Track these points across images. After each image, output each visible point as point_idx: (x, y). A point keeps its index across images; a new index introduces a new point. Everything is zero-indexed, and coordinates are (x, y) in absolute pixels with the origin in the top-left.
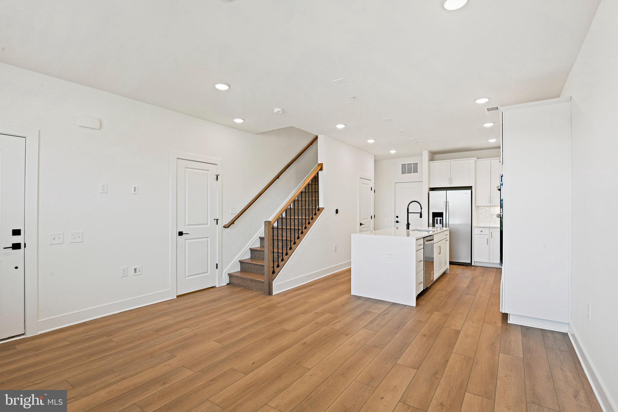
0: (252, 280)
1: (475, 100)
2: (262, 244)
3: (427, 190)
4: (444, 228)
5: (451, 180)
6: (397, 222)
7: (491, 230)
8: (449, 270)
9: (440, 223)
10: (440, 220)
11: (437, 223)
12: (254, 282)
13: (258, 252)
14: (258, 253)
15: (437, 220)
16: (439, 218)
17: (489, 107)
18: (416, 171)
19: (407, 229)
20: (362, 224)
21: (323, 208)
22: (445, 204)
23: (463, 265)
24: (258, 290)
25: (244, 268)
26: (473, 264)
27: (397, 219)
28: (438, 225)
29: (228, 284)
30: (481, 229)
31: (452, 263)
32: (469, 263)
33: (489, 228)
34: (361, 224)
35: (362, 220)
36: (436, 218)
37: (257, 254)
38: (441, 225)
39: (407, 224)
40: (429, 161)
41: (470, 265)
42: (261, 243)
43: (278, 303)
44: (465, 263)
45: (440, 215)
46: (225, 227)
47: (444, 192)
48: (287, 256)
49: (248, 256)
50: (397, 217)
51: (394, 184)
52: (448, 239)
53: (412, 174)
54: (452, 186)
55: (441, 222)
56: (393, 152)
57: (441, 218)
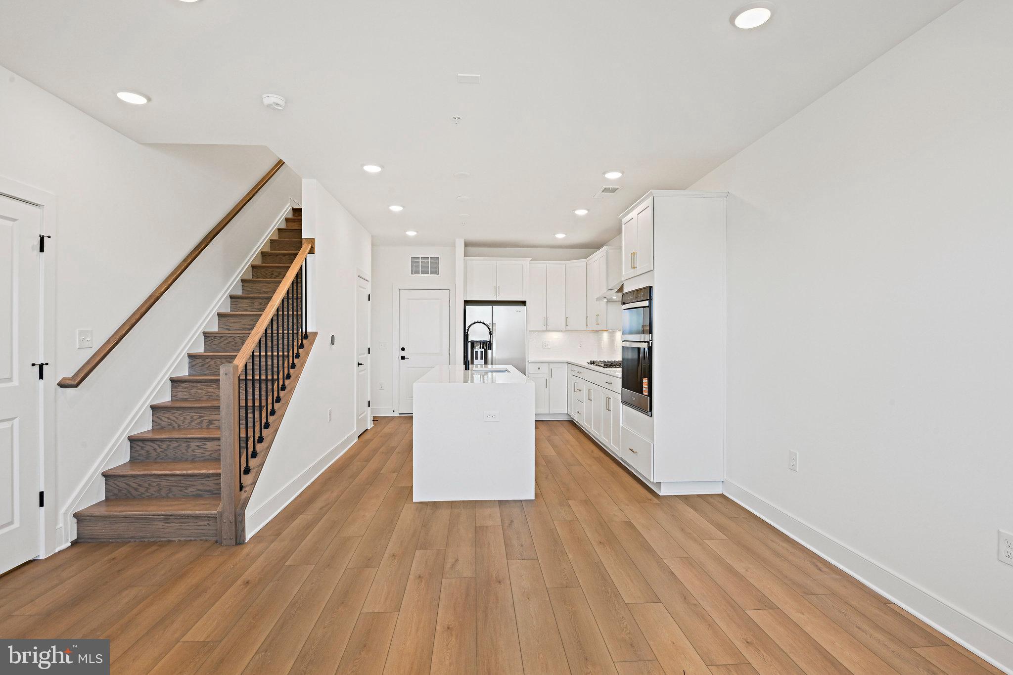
0: (167, 519)
1: (604, 173)
2: (159, 421)
3: (462, 303)
4: (489, 366)
5: (497, 289)
6: (403, 358)
7: (551, 366)
9: (482, 359)
10: (482, 352)
11: (477, 358)
12: (175, 521)
13: (158, 443)
14: (159, 446)
15: (477, 352)
17: (609, 187)
18: (435, 271)
19: (466, 370)
21: (315, 334)
24: (193, 539)
25: (120, 491)
27: (403, 354)
28: (478, 362)
29: (74, 543)
30: (539, 365)
33: (549, 363)
34: (359, 364)
35: (360, 357)
37: (155, 450)
38: (483, 361)
40: (466, 256)
42: (156, 420)
43: (285, 557)
46: (62, 385)
47: (489, 308)
48: (264, 445)
49: (125, 457)
50: (403, 349)
51: (398, 290)
53: (429, 275)
54: (500, 300)
55: (483, 356)
56: (411, 233)
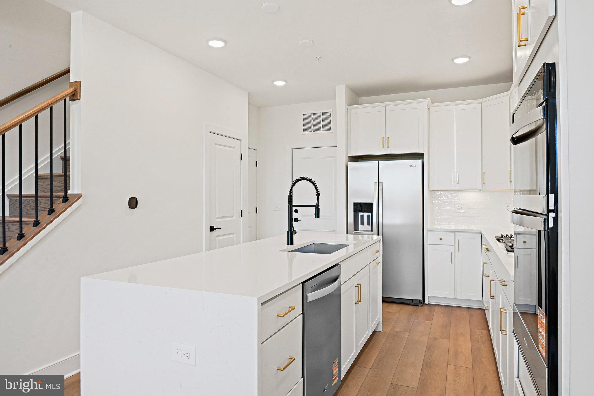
3: (345, 159)
5: (386, 141)
7: (458, 236)
8: (381, 324)
9: (368, 224)
10: (368, 216)
11: (362, 224)
15: (362, 216)
16: (365, 214)
18: (327, 127)
19: (288, 244)
20: (216, 229)
21: (78, 196)
22: (376, 187)
23: (409, 304)
26: (426, 302)
28: (364, 228)
30: (441, 235)
31: (387, 300)
32: (419, 300)
33: (455, 232)
34: (212, 229)
35: (216, 220)
36: (360, 214)
38: (370, 227)
39: (288, 232)
40: (349, 105)
41: (421, 303)
44: (412, 300)
45: (368, 207)
47: (374, 164)
51: (292, 149)
52: (380, 260)
53: (322, 132)
54: (388, 153)
55: (370, 222)
57: (370, 214)
